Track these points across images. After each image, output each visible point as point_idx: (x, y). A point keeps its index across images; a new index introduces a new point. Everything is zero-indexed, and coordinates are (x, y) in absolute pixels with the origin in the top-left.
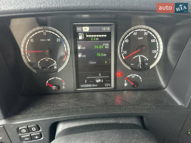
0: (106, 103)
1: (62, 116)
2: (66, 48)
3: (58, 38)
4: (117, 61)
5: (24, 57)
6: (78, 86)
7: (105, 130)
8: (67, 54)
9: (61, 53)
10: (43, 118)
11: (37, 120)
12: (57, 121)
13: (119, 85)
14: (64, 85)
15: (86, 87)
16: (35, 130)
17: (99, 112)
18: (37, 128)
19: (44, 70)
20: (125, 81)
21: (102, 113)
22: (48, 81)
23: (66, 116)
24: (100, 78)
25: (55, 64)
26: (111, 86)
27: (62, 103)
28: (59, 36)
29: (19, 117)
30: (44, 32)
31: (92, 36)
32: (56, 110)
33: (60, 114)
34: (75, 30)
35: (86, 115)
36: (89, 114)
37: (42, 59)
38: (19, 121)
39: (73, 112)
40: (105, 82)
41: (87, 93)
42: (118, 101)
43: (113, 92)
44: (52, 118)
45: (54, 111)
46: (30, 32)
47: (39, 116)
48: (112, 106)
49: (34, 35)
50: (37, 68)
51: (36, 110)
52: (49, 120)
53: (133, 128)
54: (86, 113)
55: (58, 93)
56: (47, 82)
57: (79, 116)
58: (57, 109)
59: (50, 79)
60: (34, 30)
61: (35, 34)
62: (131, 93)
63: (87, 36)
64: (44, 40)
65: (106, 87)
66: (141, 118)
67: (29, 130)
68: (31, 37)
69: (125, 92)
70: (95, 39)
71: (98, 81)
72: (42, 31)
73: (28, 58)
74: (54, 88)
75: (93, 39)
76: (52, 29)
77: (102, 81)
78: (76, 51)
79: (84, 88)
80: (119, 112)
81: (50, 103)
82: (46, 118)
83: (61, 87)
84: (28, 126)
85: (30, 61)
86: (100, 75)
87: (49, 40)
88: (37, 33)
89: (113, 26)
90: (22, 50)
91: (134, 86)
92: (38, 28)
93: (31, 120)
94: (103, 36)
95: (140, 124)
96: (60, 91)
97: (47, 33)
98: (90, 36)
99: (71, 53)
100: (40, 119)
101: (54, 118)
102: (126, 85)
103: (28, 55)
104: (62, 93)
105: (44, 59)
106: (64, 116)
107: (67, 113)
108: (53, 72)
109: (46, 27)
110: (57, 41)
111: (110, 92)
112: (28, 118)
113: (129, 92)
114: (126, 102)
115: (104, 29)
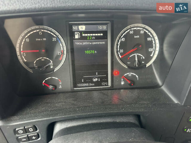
0: (103, 102)
1: (59, 116)
2: (62, 47)
3: (54, 37)
4: (114, 60)
5: (19, 58)
6: (75, 85)
7: (103, 129)
8: (63, 53)
9: (57, 52)
10: (40, 118)
11: (34, 120)
12: (55, 121)
13: (116, 84)
14: (61, 85)
15: (83, 86)
16: (32, 130)
17: (96, 112)
18: (35, 129)
19: (41, 69)
20: (122, 80)
21: (100, 112)
22: (44, 81)
23: (63, 116)
24: (96, 77)
25: (51, 63)
26: (108, 84)
27: (60, 102)
28: (55, 36)
29: (15, 117)
30: (40, 31)
31: (89, 35)
33: (57, 114)
34: (71, 30)
35: (83, 115)
36: (86, 114)
37: (38, 59)
38: (15, 122)
39: (70, 111)
40: (101, 81)
41: (84, 92)
42: (116, 101)
43: (110, 91)
44: (49, 118)
45: (51, 111)
46: (26, 32)
47: (36, 117)
48: (109, 105)
49: (29, 34)
50: (33, 68)
51: (33, 111)
52: (46, 120)
53: (130, 127)
54: (83, 113)
55: (55, 93)
56: (43, 82)
57: (76, 116)
58: (54, 109)
59: (46, 79)
60: (29, 29)
61: (31, 33)
62: (128, 91)
63: (83, 35)
64: (39, 40)
65: (103, 86)
66: (138, 117)
67: (26, 131)
68: (27, 36)
69: (122, 90)
70: (92, 38)
71: (94, 80)
72: (38, 31)
73: (23, 57)
74: (51, 88)
75: (90, 38)
77: (99, 80)
78: (72, 50)
79: (81, 87)
80: (116, 111)
81: (47, 103)
82: (43, 118)
83: (57, 87)
84: (25, 127)
85: (25, 61)
86: (97, 74)
87: (45, 39)
88: (32, 32)
89: (109, 25)
90: (17, 50)
91: (130, 85)
92: (33, 28)
93: (28, 120)
94: (99, 35)
95: (137, 123)
96: (57, 91)
97: (42, 32)
98: (86, 35)
99: (68, 53)
100: (37, 120)
101: (51, 118)
102: (122, 83)
103: (23, 55)
104: (59, 93)
105: (40, 58)
106: (61, 116)
107: (65, 113)
108: (49, 71)
109: (41, 27)
110: (53, 40)
111: (107, 91)
112: (25, 118)
113: (126, 90)
114: (122, 101)
115: (100, 28)
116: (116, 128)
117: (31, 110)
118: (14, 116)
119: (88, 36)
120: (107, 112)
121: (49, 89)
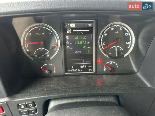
0: (88, 85)
1: (53, 95)
2: (57, 40)
3: (51, 32)
4: (98, 51)
5: (23, 48)
6: (66, 71)
7: (89, 106)
8: (57, 45)
9: (53, 44)
10: (38, 96)
11: (33, 98)
12: (49, 99)
13: (99, 70)
14: (55, 70)
15: (73, 71)
16: (32, 106)
17: (83, 92)
18: (34, 105)
19: (40, 57)
20: (104, 67)
21: (86, 93)
22: (42, 67)
23: (57, 95)
24: (83, 65)
25: (48, 53)
26: (93, 70)
27: (54, 84)
28: (51, 31)
29: (19, 95)
30: (40, 27)
31: (78, 31)
33: (52, 93)
34: (64, 27)
35: (72, 95)
36: (75, 94)
37: (38, 49)
38: (19, 99)
39: (62, 91)
40: (87, 68)
41: (73, 76)
42: (99, 84)
43: (94, 76)
44: (45, 96)
45: (47, 90)
46: (29, 28)
47: (35, 95)
48: (93, 87)
49: (31, 30)
50: (33, 56)
51: (32, 90)
53: (111, 105)
54: (72, 93)
55: (50, 76)
56: (41, 68)
57: (67, 95)
58: (49, 89)
59: (44, 65)
60: (32, 26)
61: (33, 29)
62: (109, 76)
63: (74, 31)
64: (39, 34)
65: (89, 71)
66: (117, 97)
67: (27, 106)
68: (29, 32)
69: (104, 76)
71: (82, 66)
72: (38, 27)
73: (26, 48)
74: (47, 72)
75: (79, 33)
76: (46, 25)
78: (64, 43)
80: (99, 92)
81: (44, 84)
82: (41, 96)
83: (52, 72)
84: (26, 103)
85: (28, 50)
86: (84, 62)
87: (43, 34)
88: (34, 28)
90: (22, 42)
91: (111, 71)
92: (35, 25)
93: (28, 97)
94: (86, 30)
95: (116, 102)
96: (52, 74)
97: (42, 28)
98: (76, 31)
99: (61, 45)
100: (36, 97)
101: (47, 96)
102: (105, 70)
103: (26, 46)
104: (54, 76)
105: (39, 49)
106: (55, 94)
107: (58, 92)
108: (46, 59)
109: (41, 24)
110: (50, 35)
111: (92, 76)
112: (26, 96)
113: (108, 76)
114: (105, 84)
115: (87, 25)
116: (99, 106)
117: (31, 90)
118: (18, 93)
120: (91, 93)
121: (46, 73)
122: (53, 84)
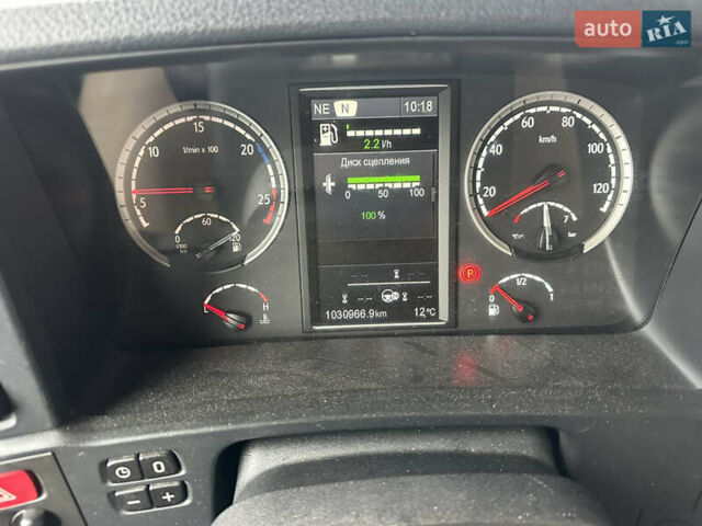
0: (417, 379)
1: (259, 420)
2: (275, 180)
3: (248, 142)
4: (460, 224)
5: (124, 213)
6: (317, 317)
7: (417, 474)
8: (276, 200)
9: (258, 198)
10: (191, 428)
11: (171, 434)
12: (243, 439)
13: (468, 312)
14: (266, 312)
15: (346, 319)
16: (163, 470)
17: (393, 410)
18: (171, 465)
19: (198, 256)
20: (492, 298)
21: (405, 414)
22: (209, 298)
23: (274, 423)
24: (395, 288)
25: (234, 234)
26: (437, 314)
27: (261, 375)
28: (248, 137)
29: (107, 421)
30: (197, 120)
31: (370, 133)
32: (239, 400)
33: (252, 413)
34: (308, 113)
35: (343, 421)
36: (355, 417)
37: (191, 219)
38: (106, 437)
39: (298, 406)
40: (413, 303)
41: (348, 341)
42: (465, 374)
43: (444, 339)
44: (224, 428)
45: (229, 402)
46: (148, 123)
47: (177, 420)
48: (440, 388)
49: (160, 131)
50: (172, 253)
51: (166, 400)
52: (213, 434)
53: (520, 472)
54: (344, 413)
55: (246, 340)
56: (206, 302)
57: (319, 422)
58: (242, 395)
59: (217, 291)
60: (161, 114)
61: (166, 127)
62: (513, 342)
63: (350, 133)
64: (195, 151)
65: (419, 319)
66: (550, 435)
67: (141, 470)
68: (151, 139)
69: (491, 338)
70: (380, 145)
71: (388, 297)
72: (190, 119)
73: (139, 213)
74: (233, 322)
75: (372, 144)
76: (225, 109)
77: (405, 299)
79: (337, 322)
80: (467, 411)
81: (218, 374)
82: (203, 426)
83: (254, 318)
84: (138, 456)
85: (145, 225)
86: (397, 277)
87: (214, 149)
88: (171, 124)
89: (446, 96)
90: (119, 185)
91: (523, 318)
92: (175, 108)
93: (149, 432)
94: (407, 132)
95: (546, 459)
96: (252, 332)
97: (206, 123)
98: (360, 133)
100: (182, 432)
101: (230, 427)
102: (493, 311)
103: (139, 204)
104: (261, 341)
105: (196, 217)
106: (267, 420)
107: (279, 410)
108: (226, 263)
109: (201, 104)
110: (243, 153)
111: (435, 339)
112: (139, 425)
113: (507, 339)
114: (492, 374)
115: (412, 107)
116: (464, 472)
117: (162, 398)
118: (104, 414)
119: (365, 137)
120: (431, 414)
121: (226, 326)
122: (258, 374)
